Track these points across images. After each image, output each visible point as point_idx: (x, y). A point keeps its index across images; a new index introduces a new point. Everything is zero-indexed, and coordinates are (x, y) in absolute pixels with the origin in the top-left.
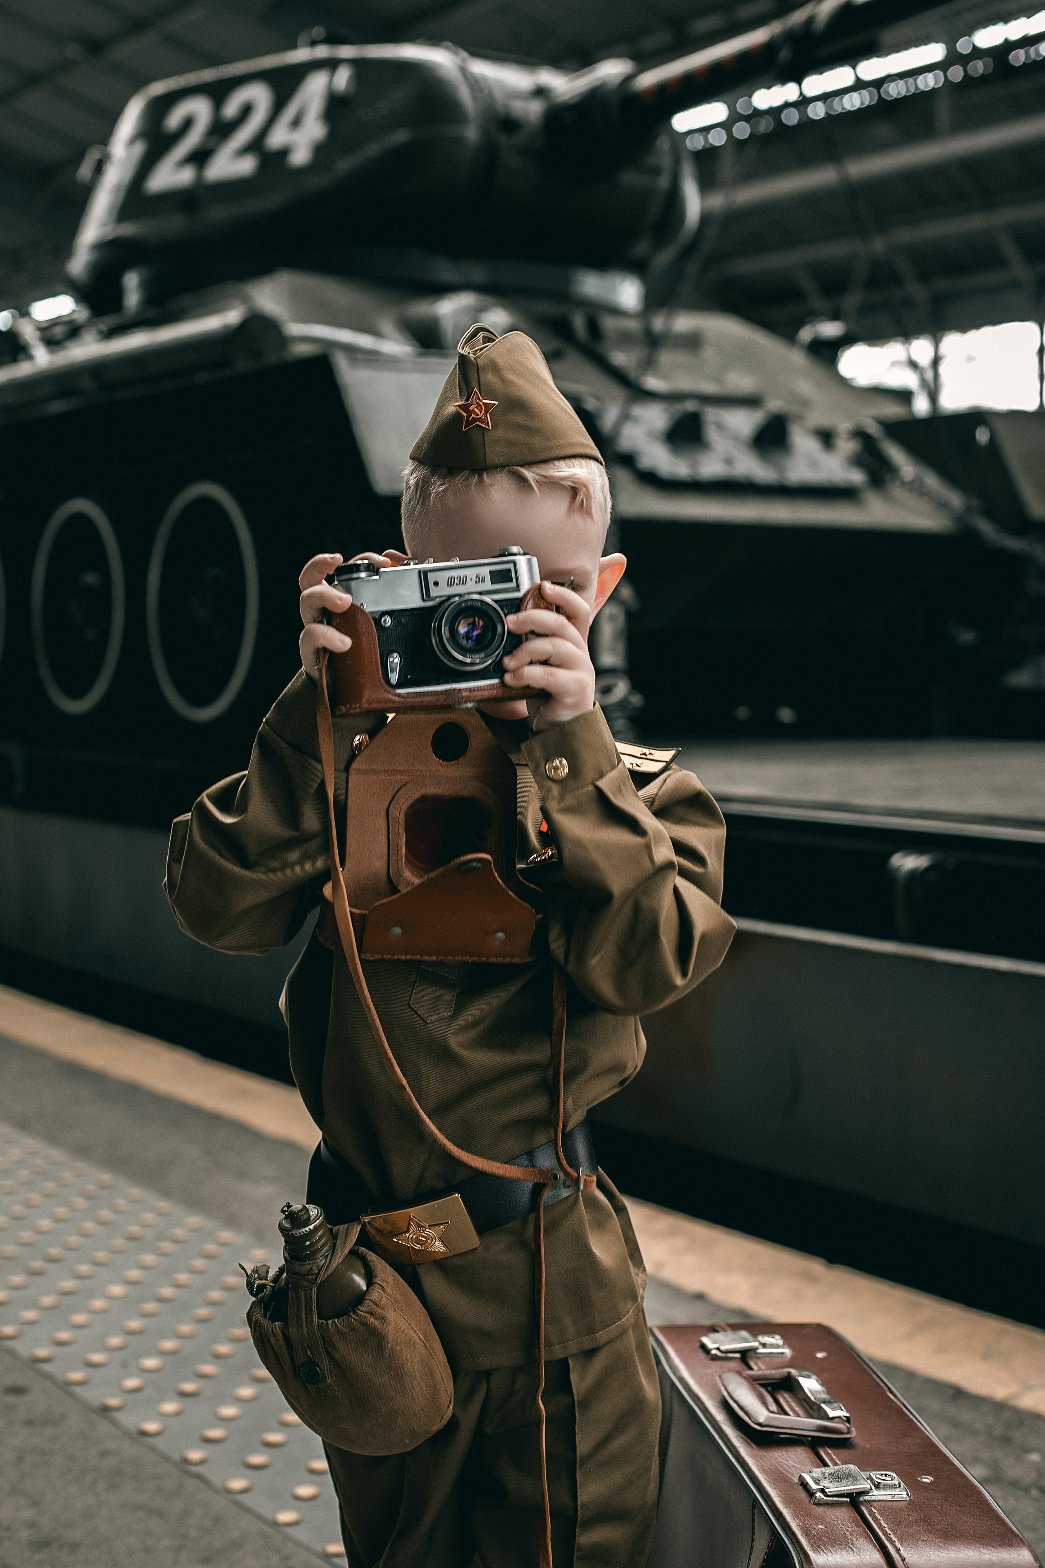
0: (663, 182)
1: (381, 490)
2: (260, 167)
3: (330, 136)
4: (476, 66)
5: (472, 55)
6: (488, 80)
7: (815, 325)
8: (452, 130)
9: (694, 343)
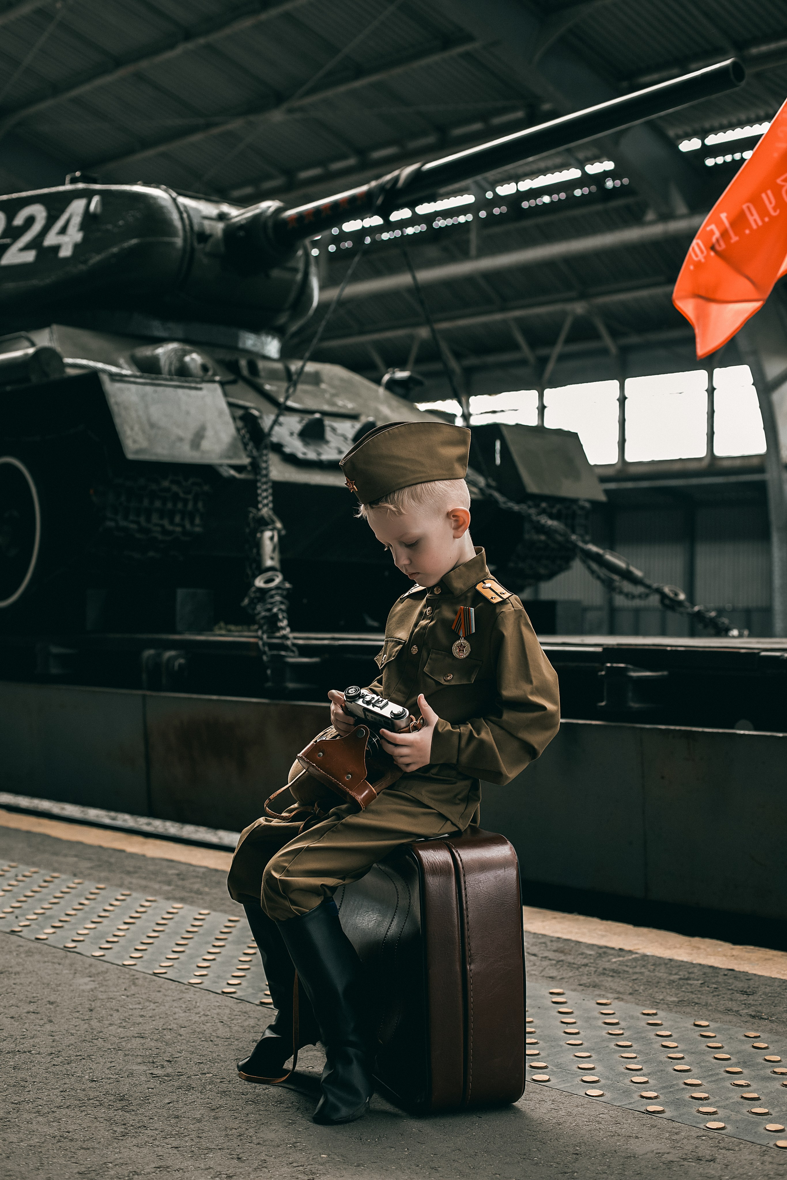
0: (299, 277)
1: (130, 456)
2: (38, 257)
3: (84, 239)
4: (182, 200)
5: (180, 194)
6: (188, 209)
7: (394, 373)
8: (166, 239)
9: (316, 379)
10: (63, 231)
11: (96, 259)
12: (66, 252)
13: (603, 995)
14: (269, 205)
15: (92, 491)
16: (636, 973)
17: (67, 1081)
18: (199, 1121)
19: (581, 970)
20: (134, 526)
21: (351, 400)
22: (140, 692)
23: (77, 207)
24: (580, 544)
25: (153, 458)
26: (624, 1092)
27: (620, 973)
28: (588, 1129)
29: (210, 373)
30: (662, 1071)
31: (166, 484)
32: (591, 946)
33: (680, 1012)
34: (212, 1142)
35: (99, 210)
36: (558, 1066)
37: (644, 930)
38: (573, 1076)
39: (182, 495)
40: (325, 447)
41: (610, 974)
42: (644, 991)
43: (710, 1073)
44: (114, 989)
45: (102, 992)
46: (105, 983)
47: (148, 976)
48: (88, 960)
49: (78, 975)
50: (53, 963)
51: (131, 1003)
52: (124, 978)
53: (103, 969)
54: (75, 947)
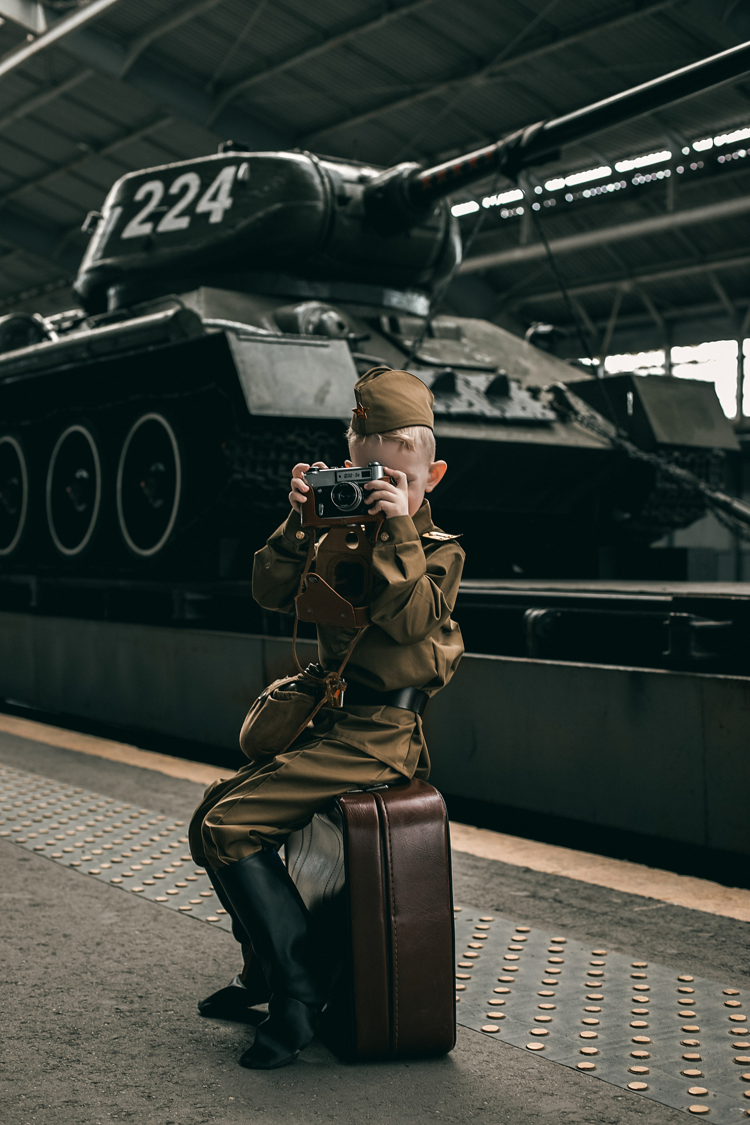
0: (440, 236)
1: (254, 411)
2: (191, 224)
3: (234, 205)
4: (324, 165)
5: (321, 159)
6: (330, 172)
7: (537, 327)
8: (309, 203)
9: (457, 334)
10: (214, 198)
11: (243, 223)
12: (216, 218)
13: (605, 945)
14: (405, 167)
15: (223, 446)
16: (651, 923)
17: (33, 1013)
18: (133, 1057)
19: (597, 918)
20: (261, 478)
21: (490, 354)
22: (259, 637)
23: (228, 174)
24: (708, 492)
25: (277, 413)
26: (566, 1047)
27: (635, 922)
28: (507, 1083)
29: (346, 330)
30: (618, 1026)
31: (292, 437)
32: (620, 894)
33: (672, 966)
34: (133, 1079)
35: (247, 177)
36: (516, 1017)
37: (686, 879)
38: (525, 1028)
39: (308, 448)
40: (456, 401)
41: (624, 924)
42: (648, 942)
43: (666, 1030)
44: (133, 924)
45: (120, 927)
46: (128, 918)
47: (173, 912)
48: (126, 895)
49: (108, 909)
50: (92, 897)
51: (140, 938)
52: (149, 914)
53: (134, 904)
54: (121, 882)
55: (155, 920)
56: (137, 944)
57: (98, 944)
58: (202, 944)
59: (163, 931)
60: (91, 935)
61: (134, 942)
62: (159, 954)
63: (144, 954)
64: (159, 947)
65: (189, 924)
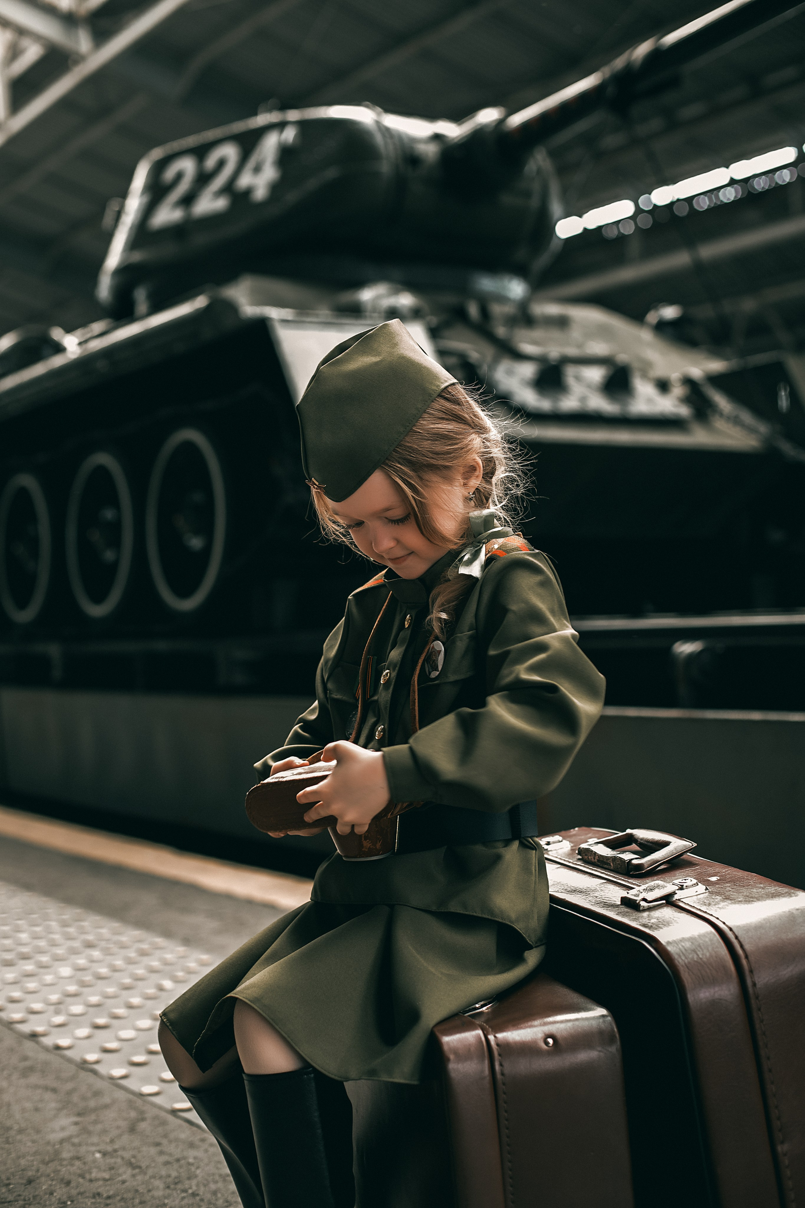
0: (536, 203)
2: (231, 204)
3: (282, 177)
5: (385, 112)
7: (661, 311)
9: (562, 322)
10: (257, 169)
11: (292, 197)
12: (260, 193)
14: (489, 115)
21: (604, 344)
23: (271, 140)
35: (294, 141)
40: (565, 396)
44: (95, 1139)
45: (74, 1145)
46: (91, 1128)
47: (163, 1114)
48: (99, 1084)
49: (65, 1111)
50: (46, 1088)
51: (99, 1168)
52: (125, 1119)
53: (107, 1100)
54: (97, 1062)
55: (132, 1129)
56: (91, 1181)
57: (30, 1182)
58: (196, 1176)
59: (139, 1152)
60: (23, 1162)
61: (88, 1176)
62: (122, 1199)
63: (99, 1200)
64: (124, 1186)
65: (183, 1136)
